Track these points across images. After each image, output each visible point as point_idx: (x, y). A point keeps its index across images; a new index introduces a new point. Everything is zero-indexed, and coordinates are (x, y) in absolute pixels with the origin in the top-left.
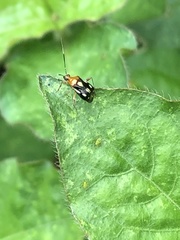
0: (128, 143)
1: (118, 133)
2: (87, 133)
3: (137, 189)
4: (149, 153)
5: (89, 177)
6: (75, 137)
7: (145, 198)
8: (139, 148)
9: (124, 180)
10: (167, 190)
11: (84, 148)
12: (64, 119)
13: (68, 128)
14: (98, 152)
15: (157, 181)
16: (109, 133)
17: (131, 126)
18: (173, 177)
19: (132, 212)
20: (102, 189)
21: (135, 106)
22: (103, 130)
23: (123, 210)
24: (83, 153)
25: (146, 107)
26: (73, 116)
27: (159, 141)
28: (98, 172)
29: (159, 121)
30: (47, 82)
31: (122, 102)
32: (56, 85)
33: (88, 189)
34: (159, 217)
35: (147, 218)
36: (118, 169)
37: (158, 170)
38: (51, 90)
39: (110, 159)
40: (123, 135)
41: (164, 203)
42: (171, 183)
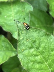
0: (35, 41)
1: (33, 39)
2: (25, 38)
3: (35, 53)
4: (39, 45)
5: (24, 48)
6: (22, 38)
7: (36, 56)
8: (37, 43)
9: (32, 50)
10: (41, 54)
11: (24, 41)
12: (21, 33)
13: (21, 35)
14: (27, 42)
15: (40, 52)
16: (31, 38)
17: (37, 38)
18: (44, 52)
19: (32, 59)
20: (26, 52)
21: (38, 33)
22: (29, 37)
23: (30, 58)
24: (24, 42)
25: (41, 34)
26: (23, 32)
27: (42, 42)
28: (26, 47)
29: (43, 38)
30: (18, 22)
31: (36, 31)
32: (20, 24)
33: (23, 51)
34: (38, 61)
35: (36, 61)
36: (31, 48)
37: (41, 49)
38: (18, 25)
39: (30, 45)
40: (34, 39)
41: (40, 57)
42: (43, 53)
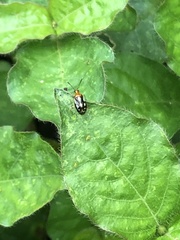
0: (107, 141)
1: (101, 134)
2: (81, 131)
3: (108, 172)
4: (119, 149)
5: (79, 160)
6: (73, 132)
7: (112, 178)
8: (113, 146)
9: (101, 165)
10: (127, 175)
11: (78, 140)
12: (68, 120)
13: (70, 126)
14: (87, 144)
15: (122, 169)
16: (96, 133)
17: (111, 131)
18: (132, 167)
19: (102, 186)
20: (86, 169)
21: (115, 118)
22: (92, 130)
23: (97, 184)
24: (76, 144)
25: (122, 120)
26: (74, 118)
27: (128, 142)
28: (84, 157)
29: (129, 130)
30: (59, 93)
31: (107, 114)
32: (65, 97)
33: (77, 168)
34: (120, 191)
35: (112, 191)
36: (98, 157)
37: (124, 161)
38: (61, 99)
39: (93, 150)
40: (104, 135)
41: (125, 182)
42: (130, 170)
